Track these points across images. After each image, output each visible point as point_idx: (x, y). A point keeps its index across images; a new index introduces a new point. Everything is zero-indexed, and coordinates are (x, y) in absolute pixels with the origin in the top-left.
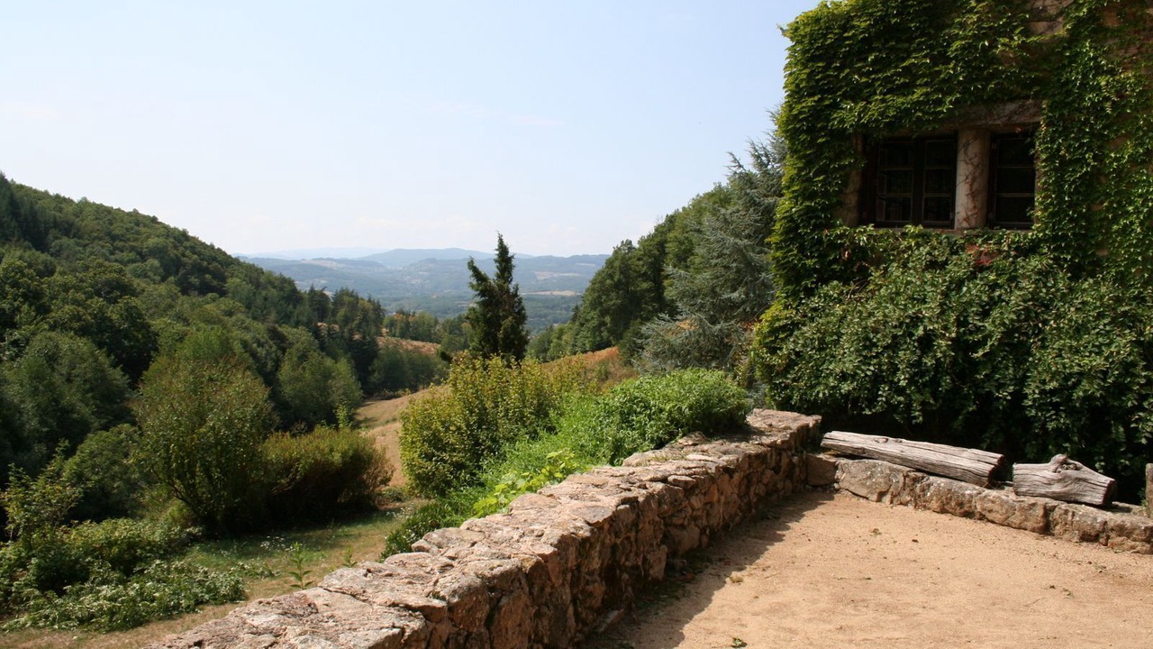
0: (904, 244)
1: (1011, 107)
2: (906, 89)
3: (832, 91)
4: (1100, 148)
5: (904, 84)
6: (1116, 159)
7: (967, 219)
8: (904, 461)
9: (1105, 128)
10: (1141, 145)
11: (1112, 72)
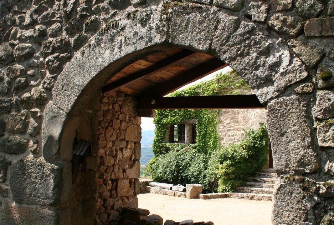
0: (175, 146)
1: (192, 120)
2: (174, 116)
3: (162, 116)
4: (206, 129)
5: (174, 115)
6: (209, 131)
7: (186, 142)
8: (160, 187)
9: (207, 125)
10: (213, 128)
11: (208, 114)
